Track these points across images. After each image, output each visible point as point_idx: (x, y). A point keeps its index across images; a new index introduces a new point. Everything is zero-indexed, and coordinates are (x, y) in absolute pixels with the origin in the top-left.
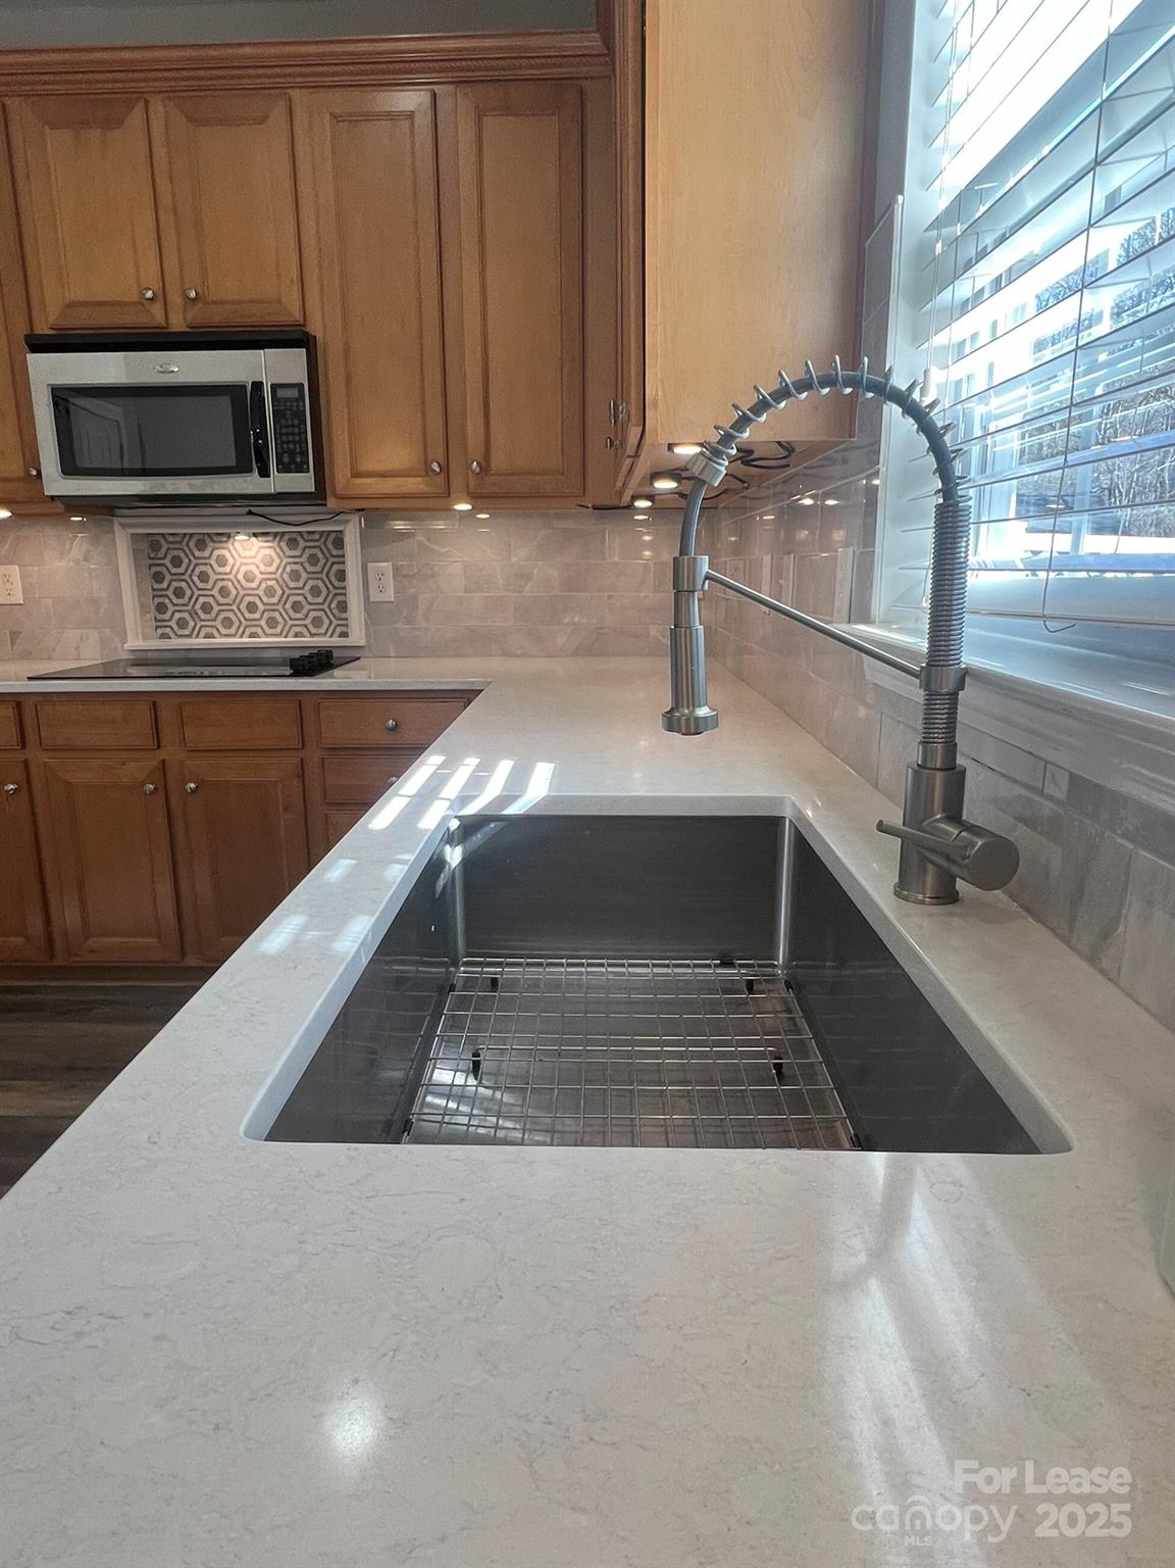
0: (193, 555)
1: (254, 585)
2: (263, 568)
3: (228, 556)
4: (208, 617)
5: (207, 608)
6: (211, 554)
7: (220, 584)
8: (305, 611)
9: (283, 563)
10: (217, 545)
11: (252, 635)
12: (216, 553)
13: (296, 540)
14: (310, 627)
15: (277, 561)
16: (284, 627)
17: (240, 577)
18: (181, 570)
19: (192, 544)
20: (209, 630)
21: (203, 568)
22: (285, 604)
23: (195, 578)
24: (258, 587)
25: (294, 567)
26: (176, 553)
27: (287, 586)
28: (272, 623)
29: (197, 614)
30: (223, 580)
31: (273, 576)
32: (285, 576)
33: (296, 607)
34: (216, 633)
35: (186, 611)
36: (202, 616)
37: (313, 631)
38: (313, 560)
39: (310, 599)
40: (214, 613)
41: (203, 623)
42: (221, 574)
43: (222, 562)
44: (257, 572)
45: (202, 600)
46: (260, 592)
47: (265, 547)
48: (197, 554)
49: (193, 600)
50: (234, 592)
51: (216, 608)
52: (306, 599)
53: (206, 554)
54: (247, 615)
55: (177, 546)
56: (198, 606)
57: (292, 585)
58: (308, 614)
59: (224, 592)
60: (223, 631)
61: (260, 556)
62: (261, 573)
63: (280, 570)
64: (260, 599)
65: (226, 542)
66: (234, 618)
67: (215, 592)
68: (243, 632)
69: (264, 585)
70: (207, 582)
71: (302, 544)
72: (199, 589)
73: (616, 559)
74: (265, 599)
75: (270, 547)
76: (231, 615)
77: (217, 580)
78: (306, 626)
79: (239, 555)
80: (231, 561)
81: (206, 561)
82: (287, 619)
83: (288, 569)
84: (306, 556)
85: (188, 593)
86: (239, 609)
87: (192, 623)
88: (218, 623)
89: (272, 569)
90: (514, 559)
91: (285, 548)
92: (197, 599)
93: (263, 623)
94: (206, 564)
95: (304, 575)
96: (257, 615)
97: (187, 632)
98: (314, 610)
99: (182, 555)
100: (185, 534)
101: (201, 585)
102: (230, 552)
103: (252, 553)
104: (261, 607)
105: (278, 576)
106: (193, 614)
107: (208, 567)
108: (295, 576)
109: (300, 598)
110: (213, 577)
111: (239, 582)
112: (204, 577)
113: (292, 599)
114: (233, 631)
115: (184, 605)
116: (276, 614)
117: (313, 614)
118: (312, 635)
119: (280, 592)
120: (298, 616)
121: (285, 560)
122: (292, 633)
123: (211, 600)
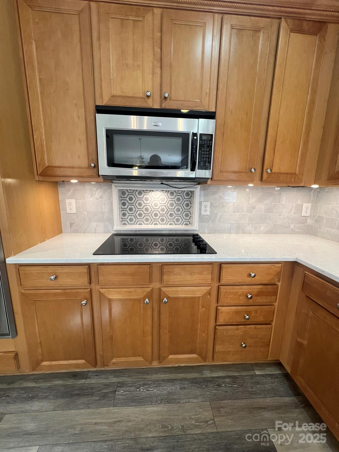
0: (137, 197)
1: (157, 208)
2: (161, 202)
3: (149, 197)
4: (140, 218)
5: (140, 215)
6: (143, 197)
7: (146, 207)
8: (174, 217)
9: (168, 200)
10: (145, 194)
11: (155, 224)
12: (145, 197)
13: (173, 193)
14: (175, 222)
15: (166, 200)
16: (166, 221)
17: (153, 204)
18: (132, 202)
19: (137, 193)
20: (140, 222)
21: (140, 201)
22: (167, 214)
23: (137, 205)
24: (159, 208)
25: (171, 202)
26: (131, 196)
27: (169, 208)
28: (162, 220)
29: (137, 217)
30: (147, 205)
31: (164, 205)
32: (168, 205)
33: (171, 215)
34: (143, 223)
35: (133, 216)
36: (138, 217)
37: (176, 223)
38: (178, 200)
39: (176, 212)
40: (143, 217)
41: (138, 220)
42: (146, 203)
43: (147, 199)
44: (159, 203)
45: (139, 212)
46: (159, 210)
47: (162, 195)
48: (138, 196)
49: (136, 212)
50: (150, 210)
51: (144, 215)
52: (175, 212)
53: (142, 197)
54: (154, 217)
55: (132, 194)
56: (137, 214)
57: (170, 208)
58: (175, 217)
59: (147, 210)
60: (145, 223)
61: (161, 198)
62: (160, 203)
63: (167, 203)
64: (159, 212)
65: (149, 193)
66: (150, 219)
67: (144, 209)
68: (152, 223)
69: (161, 208)
70: (141, 206)
71: (175, 194)
72: (138, 209)
73: (284, 203)
74: (161, 212)
75: (164, 195)
76: (148, 217)
77: (145, 205)
78: (174, 221)
79: (153, 197)
80: (150, 199)
81: (142, 199)
82: (168, 219)
83: (170, 202)
84: (176, 198)
85: (134, 209)
86: (151, 215)
87: (134, 220)
88: (144, 220)
89: (164, 202)
90: (250, 202)
91: (169, 195)
92: (137, 212)
93: (159, 220)
94: (141, 200)
95: (175, 205)
96: (157, 218)
97: (132, 223)
98: (177, 216)
99: (133, 196)
100: (134, 190)
101: (139, 207)
102: (150, 196)
103: (158, 197)
104: (159, 215)
105: (166, 205)
106: (135, 217)
107: (142, 201)
108: (172, 205)
109: (173, 212)
110: (143, 204)
111: (152, 206)
112: (140, 204)
113: (170, 212)
114: (148, 223)
115: (132, 214)
116: (164, 217)
117: (176, 217)
118: (176, 224)
119: (166, 210)
120: (171, 218)
121: (169, 200)
122: (169, 224)
123: (142, 212)
